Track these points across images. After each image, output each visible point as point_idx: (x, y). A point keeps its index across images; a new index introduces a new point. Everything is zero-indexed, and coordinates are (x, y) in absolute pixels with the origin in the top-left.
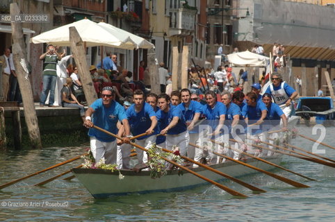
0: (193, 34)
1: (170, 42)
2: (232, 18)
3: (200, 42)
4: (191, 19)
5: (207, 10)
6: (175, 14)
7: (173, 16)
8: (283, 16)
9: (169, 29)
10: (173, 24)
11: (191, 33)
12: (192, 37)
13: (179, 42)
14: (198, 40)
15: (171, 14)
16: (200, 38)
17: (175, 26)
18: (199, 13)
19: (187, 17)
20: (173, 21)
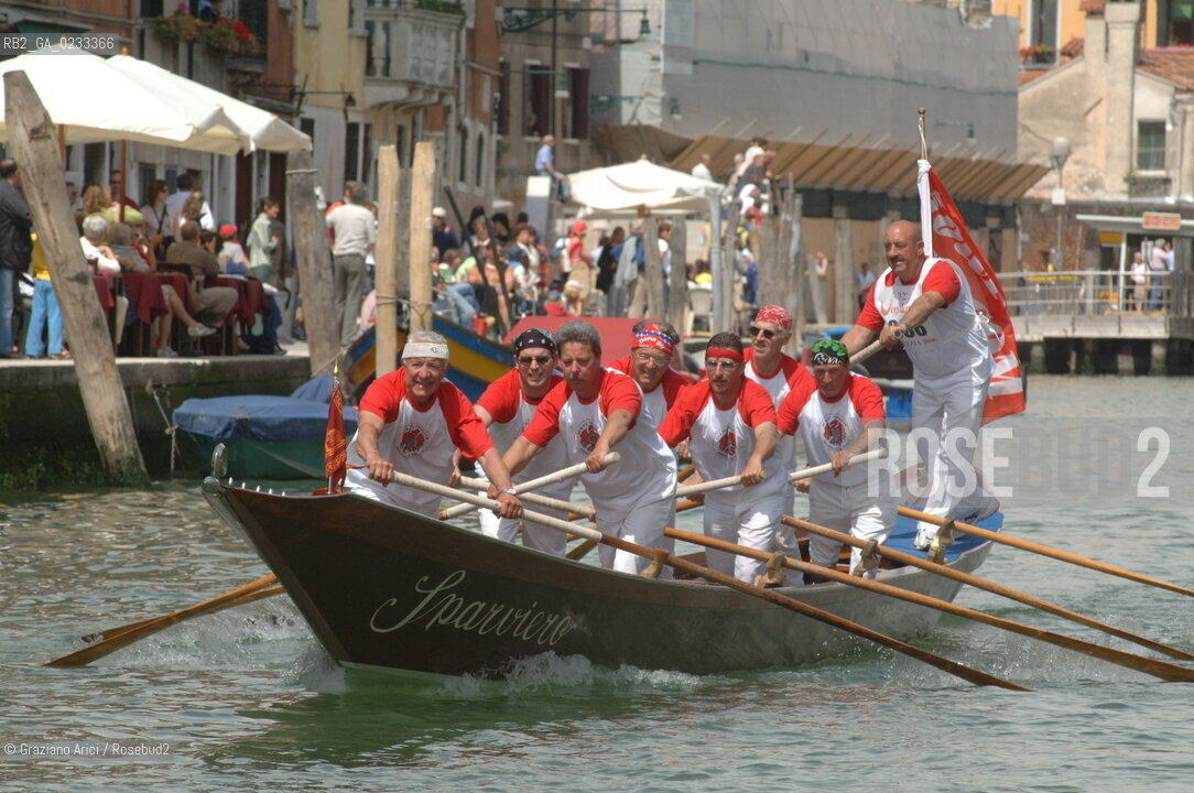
0: (450, 100)
1: (368, 127)
2: (587, 43)
3: (476, 128)
4: (443, 44)
5: (499, 14)
6: (387, 27)
7: (380, 38)
8: (769, 35)
9: (365, 83)
10: (379, 63)
11: (442, 96)
12: (448, 110)
13: (400, 130)
14: (467, 121)
15: (370, 26)
16: (475, 112)
17: (386, 71)
18: (470, 24)
19: (428, 40)
20: (378, 52)
